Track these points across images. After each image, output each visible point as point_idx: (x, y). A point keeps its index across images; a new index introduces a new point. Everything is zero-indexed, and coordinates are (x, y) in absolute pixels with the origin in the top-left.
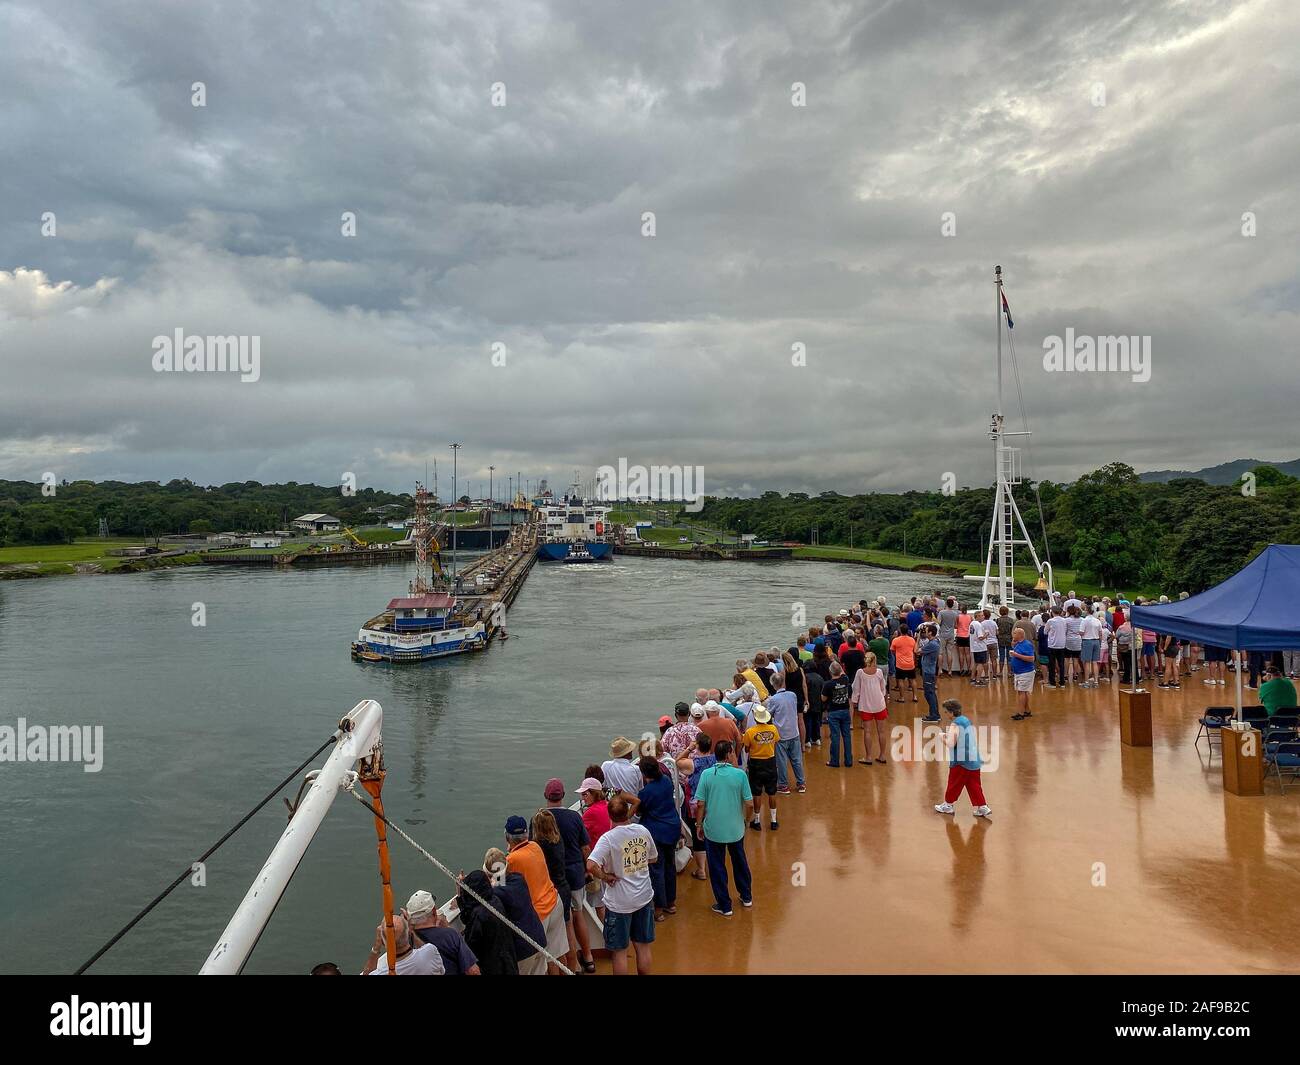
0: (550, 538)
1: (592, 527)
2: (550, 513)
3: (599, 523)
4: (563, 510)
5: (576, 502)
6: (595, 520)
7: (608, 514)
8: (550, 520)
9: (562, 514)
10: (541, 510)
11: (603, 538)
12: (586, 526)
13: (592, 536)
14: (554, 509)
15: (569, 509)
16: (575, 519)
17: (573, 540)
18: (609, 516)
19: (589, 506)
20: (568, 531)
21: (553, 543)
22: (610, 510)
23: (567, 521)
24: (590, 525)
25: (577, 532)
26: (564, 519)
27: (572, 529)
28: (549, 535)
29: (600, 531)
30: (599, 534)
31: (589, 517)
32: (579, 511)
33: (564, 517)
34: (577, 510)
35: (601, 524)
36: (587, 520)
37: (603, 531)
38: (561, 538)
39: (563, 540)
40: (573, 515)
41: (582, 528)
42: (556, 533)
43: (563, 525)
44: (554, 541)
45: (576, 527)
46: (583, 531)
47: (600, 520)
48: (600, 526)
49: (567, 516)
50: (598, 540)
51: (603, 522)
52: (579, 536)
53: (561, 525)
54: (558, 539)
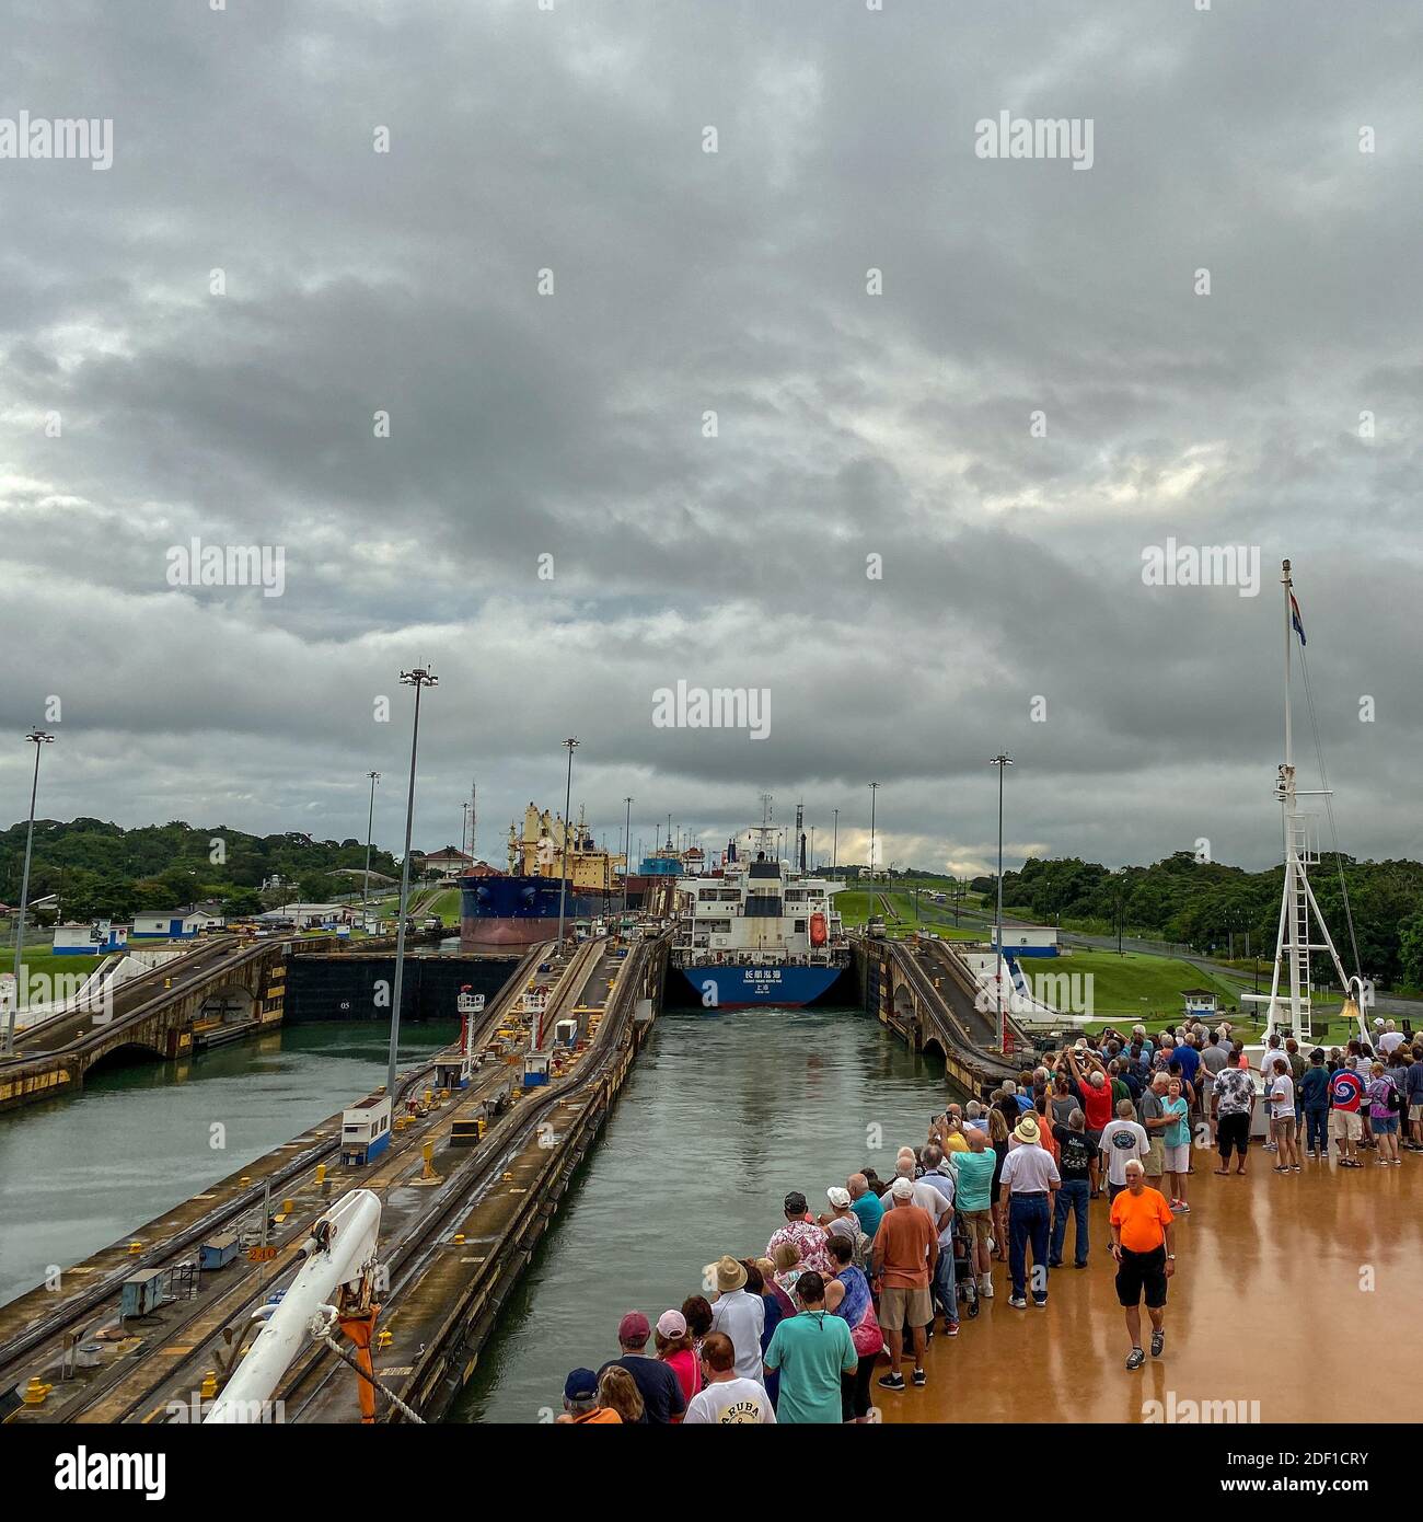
0: (700, 952)
1: (800, 926)
2: (702, 892)
3: (818, 918)
4: (734, 885)
5: (764, 868)
6: (806, 910)
7: (836, 896)
8: (703, 910)
9: (732, 895)
11: (824, 952)
12: (786, 925)
13: (799, 948)
14: (712, 883)
15: (748, 885)
16: (764, 907)
17: (757, 959)
18: (839, 901)
19: (795, 879)
20: (743, 937)
21: (707, 964)
22: (838, 886)
23: (742, 911)
24: (796, 921)
25: (765, 938)
26: (735, 908)
27: (753, 932)
28: (698, 945)
29: (819, 937)
30: (816, 944)
31: (795, 904)
32: (770, 889)
33: (734, 904)
34: (767, 886)
35: (822, 919)
36: (789, 910)
37: (825, 938)
38: (728, 955)
39: (731, 959)
40: (757, 898)
41: (777, 928)
42: (716, 940)
43: (732, 922)
44: (707, 959)
45: (762, 927)
46: (779, 937)
47: (818, 911)
48: (818, 925)
49: (743, 901)
50: (813, 958)
51: (829, 915)
52: (769, 949)
53: (728, 922)
54: (720, 956)
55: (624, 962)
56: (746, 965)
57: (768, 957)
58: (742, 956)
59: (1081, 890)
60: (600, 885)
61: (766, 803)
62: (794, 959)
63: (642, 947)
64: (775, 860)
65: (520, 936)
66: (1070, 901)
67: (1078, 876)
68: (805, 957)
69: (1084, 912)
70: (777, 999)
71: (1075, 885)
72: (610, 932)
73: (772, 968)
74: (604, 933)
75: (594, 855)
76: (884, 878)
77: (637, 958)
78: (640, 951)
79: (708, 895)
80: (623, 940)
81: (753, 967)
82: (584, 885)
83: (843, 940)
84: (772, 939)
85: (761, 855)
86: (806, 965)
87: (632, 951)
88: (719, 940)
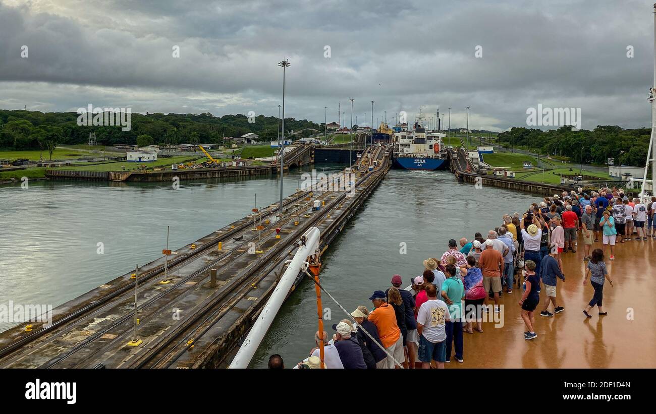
0: (401, 154)
1: (431, 147)
2: (402, 136)
3: (437, 145)
4: (411, 135)
5: (419, 129)
6: (433, 142)
7: (443, 138)
8: (402, 141)
9: (410, 138)
10: (396, 134)
11: (439, 155)
12: (427, 147)
13: (431, 153)
14: (404, 134)
15: (415, 134)
16: (420, 141)
17: (418, 156)
18: (444, 140)
19: (430, 133)
20: (414, 150)
21: (403, 158)
22: (444, 135)
23: (413, 142)
25: (420, 150)
27: (417, 148)
28: (401, 151)
29: (437, 150)
30: (436, 152)
31: (430, 140)
33: (411, 140)
34: (421, 135)
35: (438, 145)
36: (428, 142)
37: (439, 151)
38: (409, 154)
39: (410, 156)
40: (418, 138)
41: (424, 147)
42: (406, 150)
43: (411, 145)
44: (404, 156)
45: (419, 147)
46: (425, 150)
47: (437, 143)
48: (437, 147)
49: (414, 139)
50: (435, 157)
51: (439, 144)
52: (422, 153)
53: (409, 145)
54: (407, 155)
56: (415, 158)
57: (421, 156)
58: (414, 155)
59: (524, 137)
62: (429, 157)
64: (423, 127)
66: (520, 140)
67: (523, 133)
68: (433, 156)
69: (523, 144)
70: (424, 167)
71: (522, 136)
73: (423, 159)
79: (404, 137)
81: (417, 159)
83: (445, 151)
84: (422, 151)
86: (433, 159)
88: (407, 151)
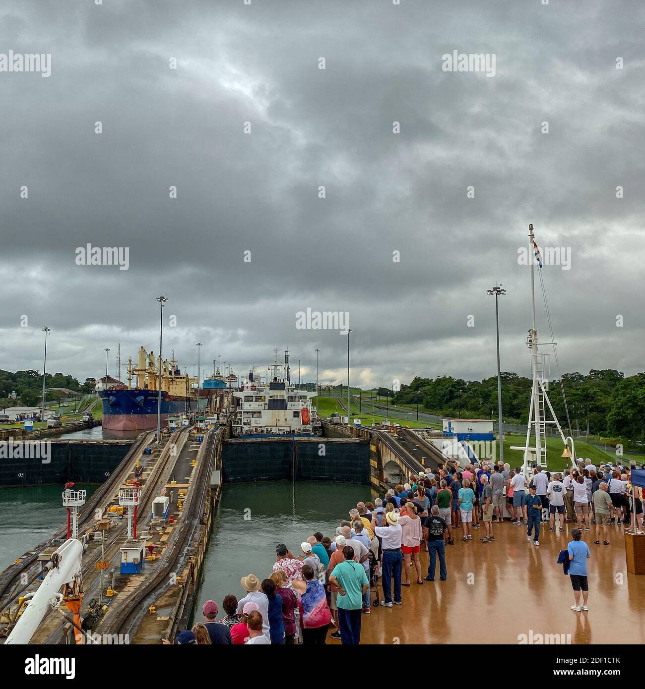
0: (246, 428)
1: (296, 414)
2: (245, 397)
3: (305, 410)
4: (262, 394)
6: (299, 406)
7: (313, 399)
8: (247, 406)
9: (261, 399)
10: (236, 394)
11: (309, 427)
12: (289, 414)
13: (296, 425)
14: (250, 391)
15: (268, 394)
16: (277, 404)
17: (275, 431)
18: (315, 401)
19: (293, 390)
20: (268, 420)
21: (250, 434)
22: (314, 394)
23: (267, 407)
24: (294, 412)
25: (279, 420)
26: (263, 405)
27: (273, 418)
28: (245, 424)
29: (306, 420)
30: (304, 423)
31: (293, 403)
32: (280, 396)
33: (262, 403)
34: (278, 393)
35: (307, 411)
36: (290, 406)
37: (309, 420)
38: (260, 429)
39: (262, 431)
40: (274, 400)
41: (285, 415)
42: (253, 422)
43: (262, 412)
44: (250, 431)
45: (277, 414)
46: (286, 420)
47: (305, 407)
48: (305, 414)
49: (267, 402)
50: (304, 431)
51: (310, 408)
52: (281, 426)
53: (260, 412)
54: (256, 429)
55: (201, 445)
56: (270, 434)
57: (281, 430)
58: (267, 430)
60: (184, 395)
61: (276, 352)
62: (294, 431)
63: (213, 434)
64: (282, 381)
65: (136, 426)
68: (299, 430)
72: (191, 423)
73: (283, 435)
74: (187, 423)
75: (181, 378)
76: (329, 389)
77: (210, 443)
78: (211, 437)
79: (248, 399)
80: (199, 430)
81: (274, 435)
82: (175, 395)
83: (318, 421)
84: (282, 421)
85: (275, 378)
86: (300, 434)
87: (206, 437)
88: (256, 421)
